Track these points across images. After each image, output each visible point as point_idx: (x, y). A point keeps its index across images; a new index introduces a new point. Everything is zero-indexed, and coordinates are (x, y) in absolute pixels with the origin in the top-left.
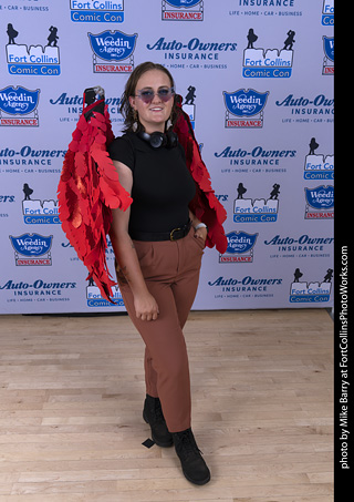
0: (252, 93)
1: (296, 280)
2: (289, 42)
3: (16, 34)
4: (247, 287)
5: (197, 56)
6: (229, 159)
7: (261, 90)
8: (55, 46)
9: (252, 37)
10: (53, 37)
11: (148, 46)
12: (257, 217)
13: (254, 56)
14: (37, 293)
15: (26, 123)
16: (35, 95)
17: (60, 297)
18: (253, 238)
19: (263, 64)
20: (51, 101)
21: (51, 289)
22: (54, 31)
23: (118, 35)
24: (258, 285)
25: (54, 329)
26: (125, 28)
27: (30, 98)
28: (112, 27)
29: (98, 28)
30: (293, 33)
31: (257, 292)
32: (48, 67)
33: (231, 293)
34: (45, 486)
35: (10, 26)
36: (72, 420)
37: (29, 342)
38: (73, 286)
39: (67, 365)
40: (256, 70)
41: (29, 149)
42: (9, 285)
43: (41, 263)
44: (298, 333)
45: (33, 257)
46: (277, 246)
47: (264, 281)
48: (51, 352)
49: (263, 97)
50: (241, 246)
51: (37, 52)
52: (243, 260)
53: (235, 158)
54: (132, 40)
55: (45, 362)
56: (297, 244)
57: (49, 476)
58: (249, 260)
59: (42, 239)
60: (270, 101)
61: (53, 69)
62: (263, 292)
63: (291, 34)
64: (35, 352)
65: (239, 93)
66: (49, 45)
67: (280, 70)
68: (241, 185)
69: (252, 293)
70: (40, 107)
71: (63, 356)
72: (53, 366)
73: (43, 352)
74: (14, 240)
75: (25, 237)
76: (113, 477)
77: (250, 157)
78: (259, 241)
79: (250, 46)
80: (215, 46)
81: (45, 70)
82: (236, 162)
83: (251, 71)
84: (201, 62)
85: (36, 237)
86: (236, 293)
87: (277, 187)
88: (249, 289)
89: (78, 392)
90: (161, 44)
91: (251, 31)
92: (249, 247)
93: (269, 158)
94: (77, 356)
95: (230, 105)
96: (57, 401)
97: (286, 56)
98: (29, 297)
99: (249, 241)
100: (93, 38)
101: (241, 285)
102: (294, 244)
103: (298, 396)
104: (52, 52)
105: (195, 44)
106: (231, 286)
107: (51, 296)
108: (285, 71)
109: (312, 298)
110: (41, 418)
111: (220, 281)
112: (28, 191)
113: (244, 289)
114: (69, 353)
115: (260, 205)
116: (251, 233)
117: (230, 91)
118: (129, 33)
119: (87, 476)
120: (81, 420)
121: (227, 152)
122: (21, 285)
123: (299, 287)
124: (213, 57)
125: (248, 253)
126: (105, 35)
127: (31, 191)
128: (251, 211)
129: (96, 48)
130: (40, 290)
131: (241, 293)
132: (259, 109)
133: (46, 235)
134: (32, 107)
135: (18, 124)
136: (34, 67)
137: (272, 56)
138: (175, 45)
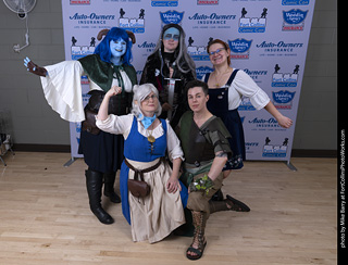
0: (243, 41)
1: (267, 144)
2: (264, 14)
5: (215, 22)
8: (143, 18)
9: (244, 12)
10: (142, 15)
13: (245, 21)
22: (143, 11)
23: (175, 12)
26: (179, 9)
28: (172, 9)
29: (165, 9)
46: (256, 124)
49: (250, 43)
54: (181, 15)
60: (253, 45)
63: (265, 10)
66: (140, 18)
79: (243, 16)
80: (224, 17)
83: (243, 29)
84: (217, 25)
90: (196, 16)
97: (262, 21)
100: (162, 14)
105: (214, 16)
108: (261, 29)
109: (276, 155)
118: (180, 11)
123: (268, 148)
124: (223, 22)
128: (242, 104)
132: (247, 49)
137: (255, 21)
138: (203, 17)
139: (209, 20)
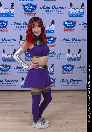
0: (71, 21)
2: (83, 6)
3: (2, 5)
4: (72, 82)
5: (55, 11)
6: (65, 42)
7: (74, 21)
8: (13, 8)
9: (71, 5)
10: (12, 6)
11: (40, 8)
12: (74, 60)
13: (72, 10)
14: (6, 83)
15: (4, 31)
16: (7, 23)
17: (12, 85)
18: (73, 66)
19: (75, 13)
20: (11, 24)
21: (10, 82)
22: (13, 4)
23: (31, 5)
24: (75, 82)
25: (11, 95)
26: (33, 3)
27: (5, 24)
28: (30, 3)
29: (25, 3)
31: (75, 84)
32: (11, 14)
33: (66, 84)
36: (15, 118)
37: (3, 98)
38: (17, 81)
39: (14, 104)
40: (73, 15)
41: (5, 38)
43: (7, 74)
45: (5, 72)
46: (81, 69)
47: (77, 81)
48: (9, 100)
49: (75, 23)
50: (69, 69)
51: (7, 10)
52: (70, 73)
53: (67, 41)
54: (35, 6)
58: (72, 73)
59: (8, 66)
60: (77, 24)
61: (12, 15)
62: (77, 84)
63: (83, 4)
64: (5, 100)
65: (68, 22)
66: (11, 8)
68: (69, 50)
69: (73, 84)
70: (8, 26)
71: (13, 102)
73: (7, 100)
75: (2, 66)
77: (71, 41)
78: (75, 67)
79: (71, 7)
80: (60, 8)
81: (10, 15)
82: (67, 43)
83: (71, 15)
84: (56, 12)
85: (6, 65)
86: (68, 84)
87: (80, 50)
88: (72, 83)
89: (17, 111)
90: (44, 7)
91: (71, 3)
92: (72, 69)
93: (77, 41)
94: (17, 102)
95: (65, 25)
96: (10, 113)
98: (3, 84)
99: (72, 67)
100: (24, 6)
101: (70, 82)
105: (54, 7)
106: (66, 82)
107: (10, 84)
110: (5, 118)
111: (63, 80)
113: (71, 83)
114: (15, 101)
115: (75, 56)
116: (72, 65)
117: (65, 21)
120: (17, 118)
121: (64, 39)
122: (1, 81)
124: (59, 11)
125: (72, 71)
126: (28, 5)
127: (5, 51)
128: (72, 58)
129: (25, 9)
131: (70, 84)
132: (74, 26)
133: (9, 65)
134: (6, 26)
136: (7, 14)
137: (77, 10)
138: (48, 8)
139: (51, 9)
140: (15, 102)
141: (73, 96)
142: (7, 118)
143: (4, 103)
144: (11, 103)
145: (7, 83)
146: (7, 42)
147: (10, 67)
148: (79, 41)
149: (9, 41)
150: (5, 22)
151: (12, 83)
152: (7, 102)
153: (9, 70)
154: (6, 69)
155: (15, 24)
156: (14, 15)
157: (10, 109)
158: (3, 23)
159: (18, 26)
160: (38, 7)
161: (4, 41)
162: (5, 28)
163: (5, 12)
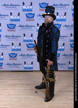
3: (12, 14)
4: (58, 65)
7: (60, 24)
11: (37, 16)
12: (60, 50)
14: (13, 66)
15: (13, 31)
16: (15, 25)
17: (18, 67)
19: (60, 19)
20: (18, 26)
25: (17, 74)
27: (14, 26)
30: (66, 13)
34: (16, 98)
35: (11, 13)
36: (21, 88)
37: (12, 76)
38: (21, 64)
39: (20, 80)
40: (59, 20)
41: (13, 36)
42: (8, 64)
43: (14, 59)
44: (69, 75)
45: (13, 58)
47: (62, 64)
48: (16, 77)
51: (16, 17)
55: (15, 79)
56: (69, 56)
57: (17, 96)
59: (15, 54)
61: (19, 20)
62: (62, 67)
64: (13, 77)
65: (55, 24)
67: (64, 20)
70: (16, 27)
71: (19, 78)
72: (17, 80)
73: (15, 77)
74: (9, 54)
75: (12, 54)
76: (29, 97)
78: (61, 55)
81: (17, 21)
85: (14, 54)
87: (64, 44)
89: (22, 84)
91: (57, 12)
96: (18, 85)
98: (12, 67)
102: (68, 56)
103: (68, 85)
104: (18, 17)
107: (16, 67)
112: (13, 44)
115: (60, 47)
119: (24, 96)
120: (23, 88)
122: (10, 64)
125: (58, 58)
126: (29, 14)
129: (27, 16)
130: (14, 65)
133: (16, 53)
134: (14, 28)
135: (11, 31)
136: (15, 20)
140: (21, 78)
141: (59, 75)
142: (16, 88)
143: (13, 79)
144: (18, 79)
145: (15, 66)
146: (15, 38)
147: (16, 54)
148: (63, 37)
149: (16, 37)
150: (14, 25)
151: (18, 66)
152: (15, 78)
153: (16, 56)
154: (14, 56)
155: (20, 26)
156: (20, 20)
157: (17, 83)
158: (12, 26)
159: (22, 27)
160: (35, 15)
161: (13, 38)
162: (14, 29)
163: (14, 18)
